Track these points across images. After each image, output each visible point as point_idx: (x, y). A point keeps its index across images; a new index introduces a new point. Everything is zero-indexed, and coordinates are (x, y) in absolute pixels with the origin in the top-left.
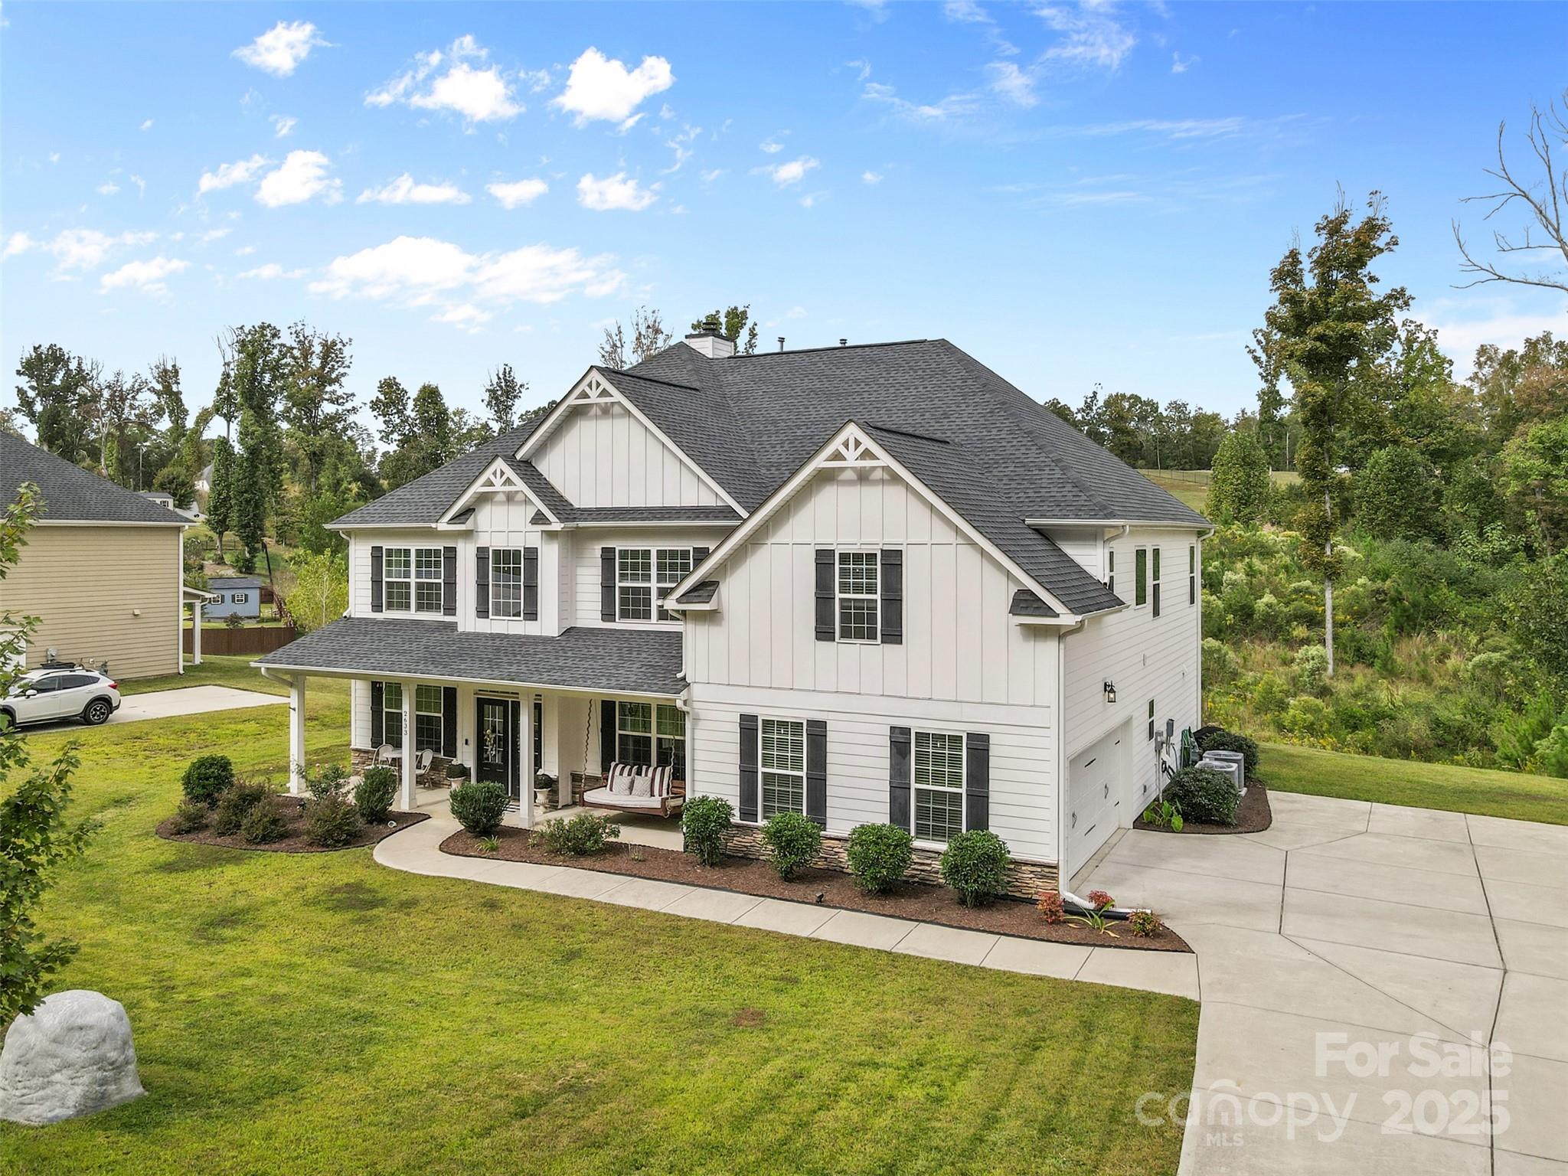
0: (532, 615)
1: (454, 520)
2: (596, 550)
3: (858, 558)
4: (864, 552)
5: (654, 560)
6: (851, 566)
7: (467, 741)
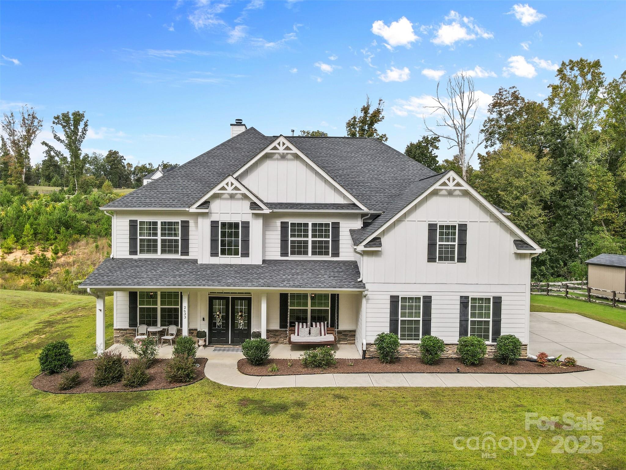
0: (246, 254)
1: (199, 207)
2: (278, 223)
3: (448, 227)
4: (451, 225)
5: (310, 228)
6: (444, 231)
7: (203, 318)
